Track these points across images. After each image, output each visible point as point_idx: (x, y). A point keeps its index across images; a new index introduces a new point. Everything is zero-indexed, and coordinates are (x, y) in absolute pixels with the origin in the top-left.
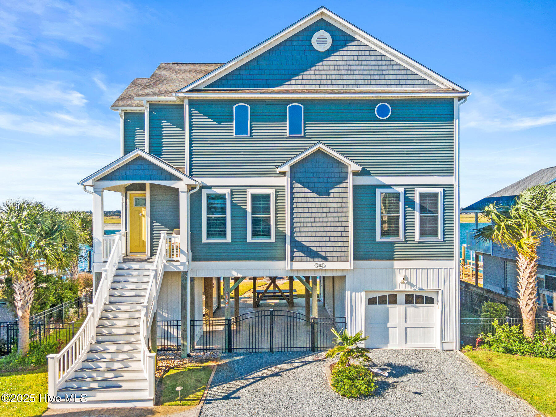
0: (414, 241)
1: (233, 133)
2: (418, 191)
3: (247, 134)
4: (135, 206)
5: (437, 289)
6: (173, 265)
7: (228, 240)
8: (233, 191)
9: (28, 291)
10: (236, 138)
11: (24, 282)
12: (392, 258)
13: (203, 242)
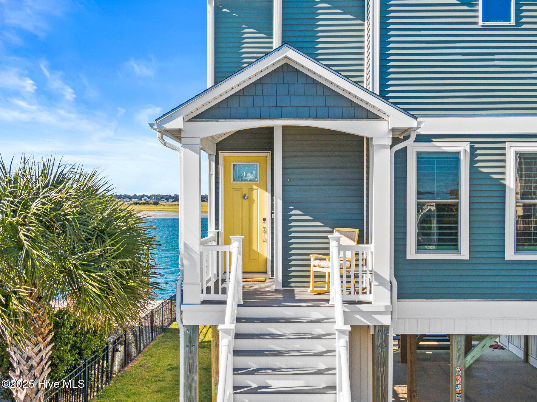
1: (476, 17)
3: (509, 20)
4: (234, 180)
6: (361, 312)
7: (464, 253)
8: (476, 146)
9: (39, 364)
10: (484, 28)
11: (31, 346)
13: (407, 258)
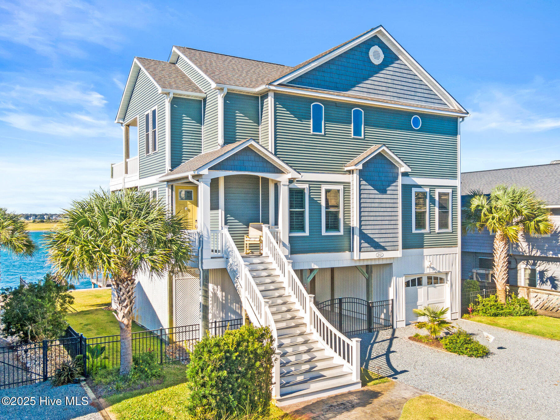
0: (435, 232)
1: (310, 130)
2: (438, 191)
3: (322, 132)
5: (448, 271)
7: (307, 233)
8: (311, 186)
10: (313, 135)
12: (422, 247)
